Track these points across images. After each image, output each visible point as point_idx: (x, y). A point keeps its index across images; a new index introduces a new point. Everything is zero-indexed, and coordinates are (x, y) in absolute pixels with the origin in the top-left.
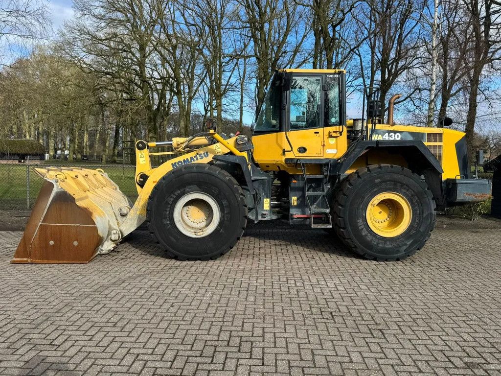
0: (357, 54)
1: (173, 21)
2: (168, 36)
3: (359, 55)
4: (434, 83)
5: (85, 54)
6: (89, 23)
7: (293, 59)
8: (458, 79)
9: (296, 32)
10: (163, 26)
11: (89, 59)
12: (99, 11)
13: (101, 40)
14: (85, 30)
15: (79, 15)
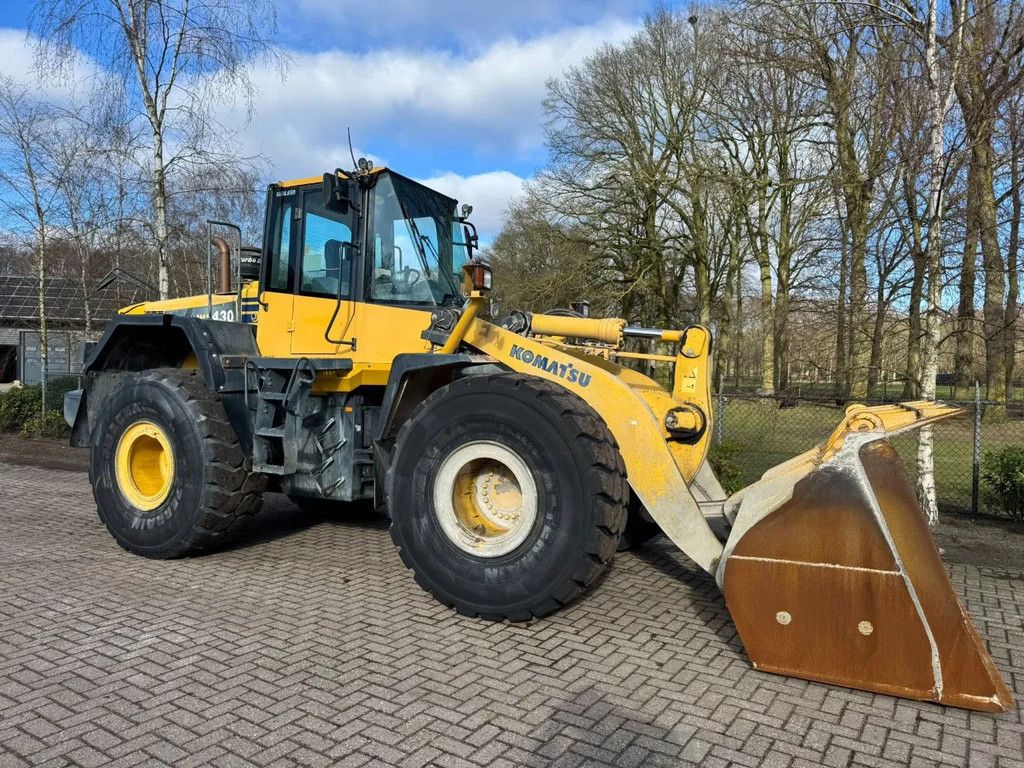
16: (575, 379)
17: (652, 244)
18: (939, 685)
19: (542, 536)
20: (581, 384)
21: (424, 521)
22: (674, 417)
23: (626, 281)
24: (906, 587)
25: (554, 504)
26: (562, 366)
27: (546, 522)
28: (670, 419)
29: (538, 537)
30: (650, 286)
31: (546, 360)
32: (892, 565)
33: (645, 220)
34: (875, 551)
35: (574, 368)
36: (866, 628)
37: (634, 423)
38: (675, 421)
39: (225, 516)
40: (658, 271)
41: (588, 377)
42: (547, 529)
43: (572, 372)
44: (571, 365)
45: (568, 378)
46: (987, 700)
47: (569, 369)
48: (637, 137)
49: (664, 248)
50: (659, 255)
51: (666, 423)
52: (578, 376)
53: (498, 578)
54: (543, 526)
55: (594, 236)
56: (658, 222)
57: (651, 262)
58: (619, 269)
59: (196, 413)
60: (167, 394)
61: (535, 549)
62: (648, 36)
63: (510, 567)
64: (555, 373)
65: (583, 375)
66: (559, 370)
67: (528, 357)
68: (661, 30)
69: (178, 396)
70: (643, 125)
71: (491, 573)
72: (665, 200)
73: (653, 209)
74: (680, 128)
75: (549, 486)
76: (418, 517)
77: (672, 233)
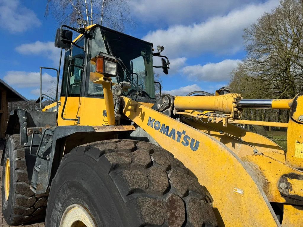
16: (187, 143)
17: (289, 78)
20: (192, 148)
22: (288, 183)
23: (280, 92)
26: (178, 133)
28: (283, 185)
30: (290, 94)
31: (168, 127)
33: (286, 70)
35: (186, 134)
37: (239, 191)
38: (289, 187)
39: (28, 209)
40: (293, 88)
41: (198, 143)
43: (185, 137)
44: (184, 132)
45: (183, 143)
47: (183, 136)
48: (280, 42)
49: (295, 79)
50: (293, 82)
51: (279, 188)
52: (190, 141)
55: (265, 78)
56: (291, 70)
57: (289, 85)
58: (276, 88)
62: (282, 6)
64: (174, 138)
65: (193, 140)
66: (177, 136)
67: (157, 125)
68: (287, 3)
70: (282, 38)
72: (293, 62)
73: (289, 66)
74: (298, 36)
77: (298, 74)
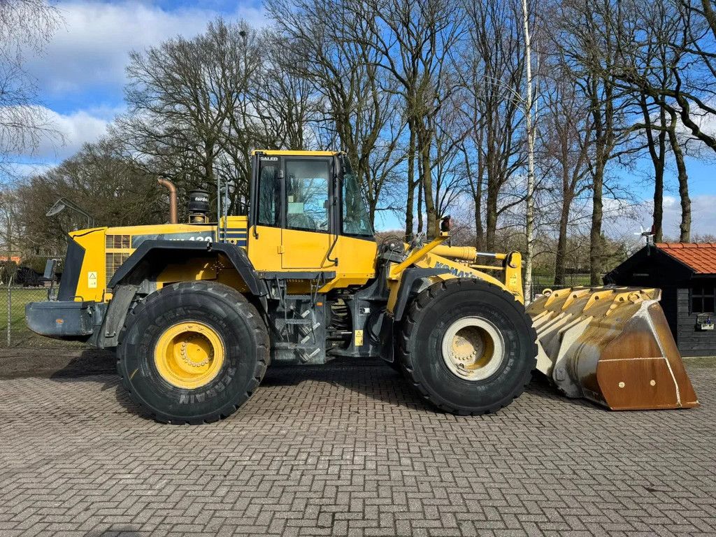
0: (461, 150)
1: (244, 114)
2: (238, 131)
3: (464, 151)
4: (532, 175)
5: (140, 153)
6: (145, 117)
7: (388, 156)
8: (581, 176)
9: (392, 126)
10: (233, 121)
11: (144, 158)
12: (157, 103)
13: (160, 137)
14: (140, 125)
15: (132, 109)
18: (679, 401)
19: (509, 364)
21: (437, 365)
24: (666, 363)
25: (515, 347)
27: (510, 357)
29: (506, 365)
32: (661, 356)
34: (655, 351)
36: (653, 383)
42: (511, 360)
46: (695, 403)
53: (486, 391)
54: (508, 360)
59: (246, 312)
60: (217, 299)
61: (505, 372)
63: (492, 384)
69: (228, 301)
71: (481, 388)
75: (511, 338)
76: (434, 364)
